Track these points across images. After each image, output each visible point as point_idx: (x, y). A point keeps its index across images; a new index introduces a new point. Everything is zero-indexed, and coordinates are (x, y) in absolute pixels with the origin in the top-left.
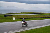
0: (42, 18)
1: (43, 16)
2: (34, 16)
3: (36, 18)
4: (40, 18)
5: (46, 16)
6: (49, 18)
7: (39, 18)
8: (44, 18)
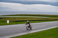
0: (41, 20)
1: (42, 18)
2: (31, 18)
3: (33, 21)
4: (39, 20)
5: (45, 18)
6: (48, 20)
7: (37, 20)
8: (43, 20)
